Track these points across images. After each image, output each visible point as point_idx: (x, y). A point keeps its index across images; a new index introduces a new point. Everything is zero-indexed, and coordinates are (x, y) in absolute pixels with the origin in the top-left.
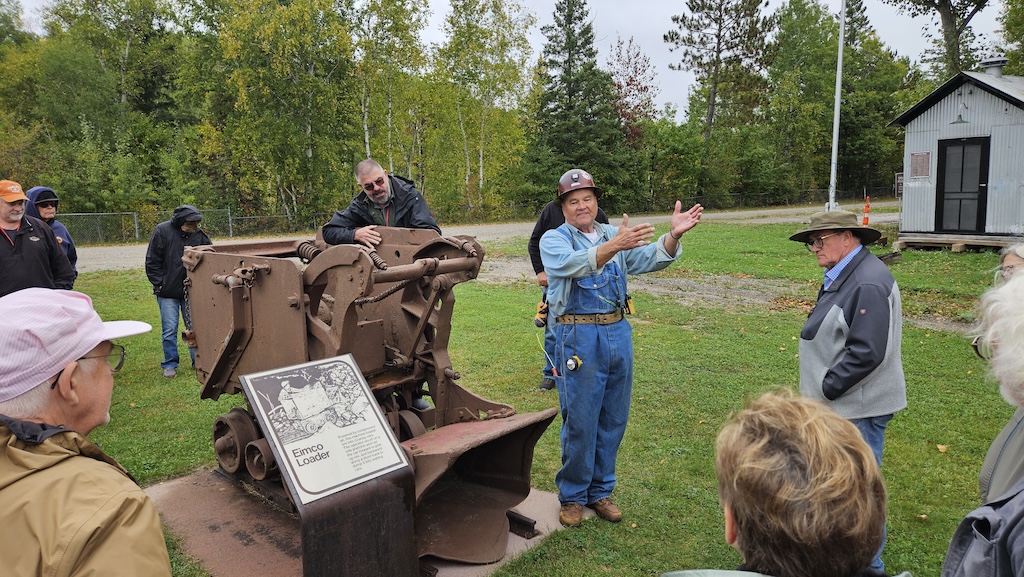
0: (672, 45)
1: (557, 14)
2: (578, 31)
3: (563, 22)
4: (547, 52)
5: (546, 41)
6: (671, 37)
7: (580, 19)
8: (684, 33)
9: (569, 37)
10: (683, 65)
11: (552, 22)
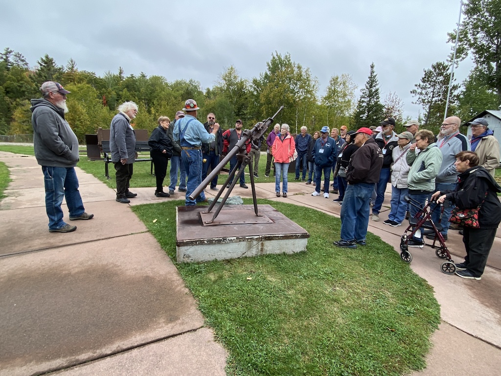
0: (414, 95)
1: (367, 85)
2: (373, 90)
3: (369, 88)
4: (361, 98)
5: (362, 94)
6: (414, 92)
7: (375, 86)
8: (419, 90)
9: (370, 93)
10: (417, 102)
11: (365, 88)
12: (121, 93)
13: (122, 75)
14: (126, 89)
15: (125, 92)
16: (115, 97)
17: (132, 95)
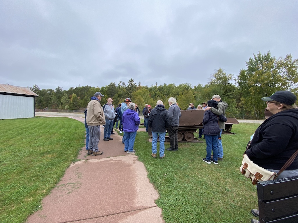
12: (156, 92)
13: (157, 86)
14: (158, 91)
15: (158, 92)
16: (154, 94)
17: (161, 93)
